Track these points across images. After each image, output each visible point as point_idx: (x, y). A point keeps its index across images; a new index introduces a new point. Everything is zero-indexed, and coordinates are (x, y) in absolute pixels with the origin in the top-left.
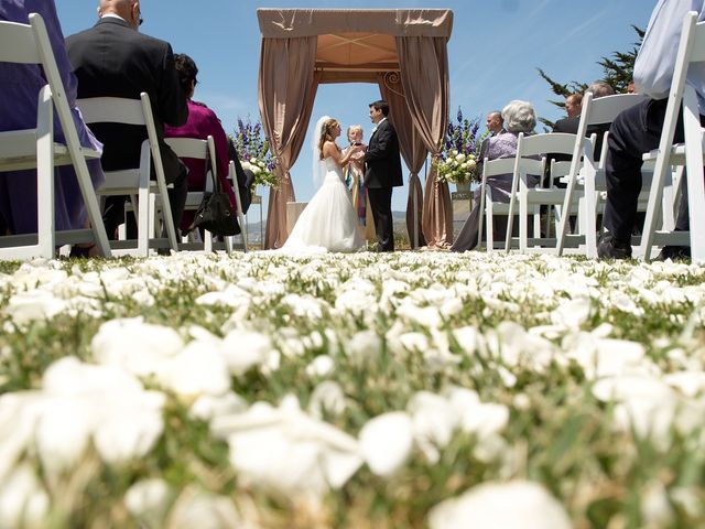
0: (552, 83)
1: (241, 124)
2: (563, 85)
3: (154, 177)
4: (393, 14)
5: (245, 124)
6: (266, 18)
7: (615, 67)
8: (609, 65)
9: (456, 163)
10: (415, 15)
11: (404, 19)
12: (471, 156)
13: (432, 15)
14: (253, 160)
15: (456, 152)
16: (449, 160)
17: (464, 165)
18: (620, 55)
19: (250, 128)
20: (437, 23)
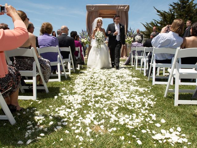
0: (157, 10)
1: (82, 31)
2: (159, 10)
3: (71, 60)
4: (116, 6)
5: (83, 31)
6: (88, 7)
7: (172, 6)
8: (171, 5)
9: (129, 40)
10: (121, 6)
11: (118, 7)
12: (133, 38)
13: (124, 6)
14: (85, 39)
15: (129, 37)
16: (127, 39)
17: (131, 40)
18: (174, 3)
19: (84, 31)
20: (126, 8)
